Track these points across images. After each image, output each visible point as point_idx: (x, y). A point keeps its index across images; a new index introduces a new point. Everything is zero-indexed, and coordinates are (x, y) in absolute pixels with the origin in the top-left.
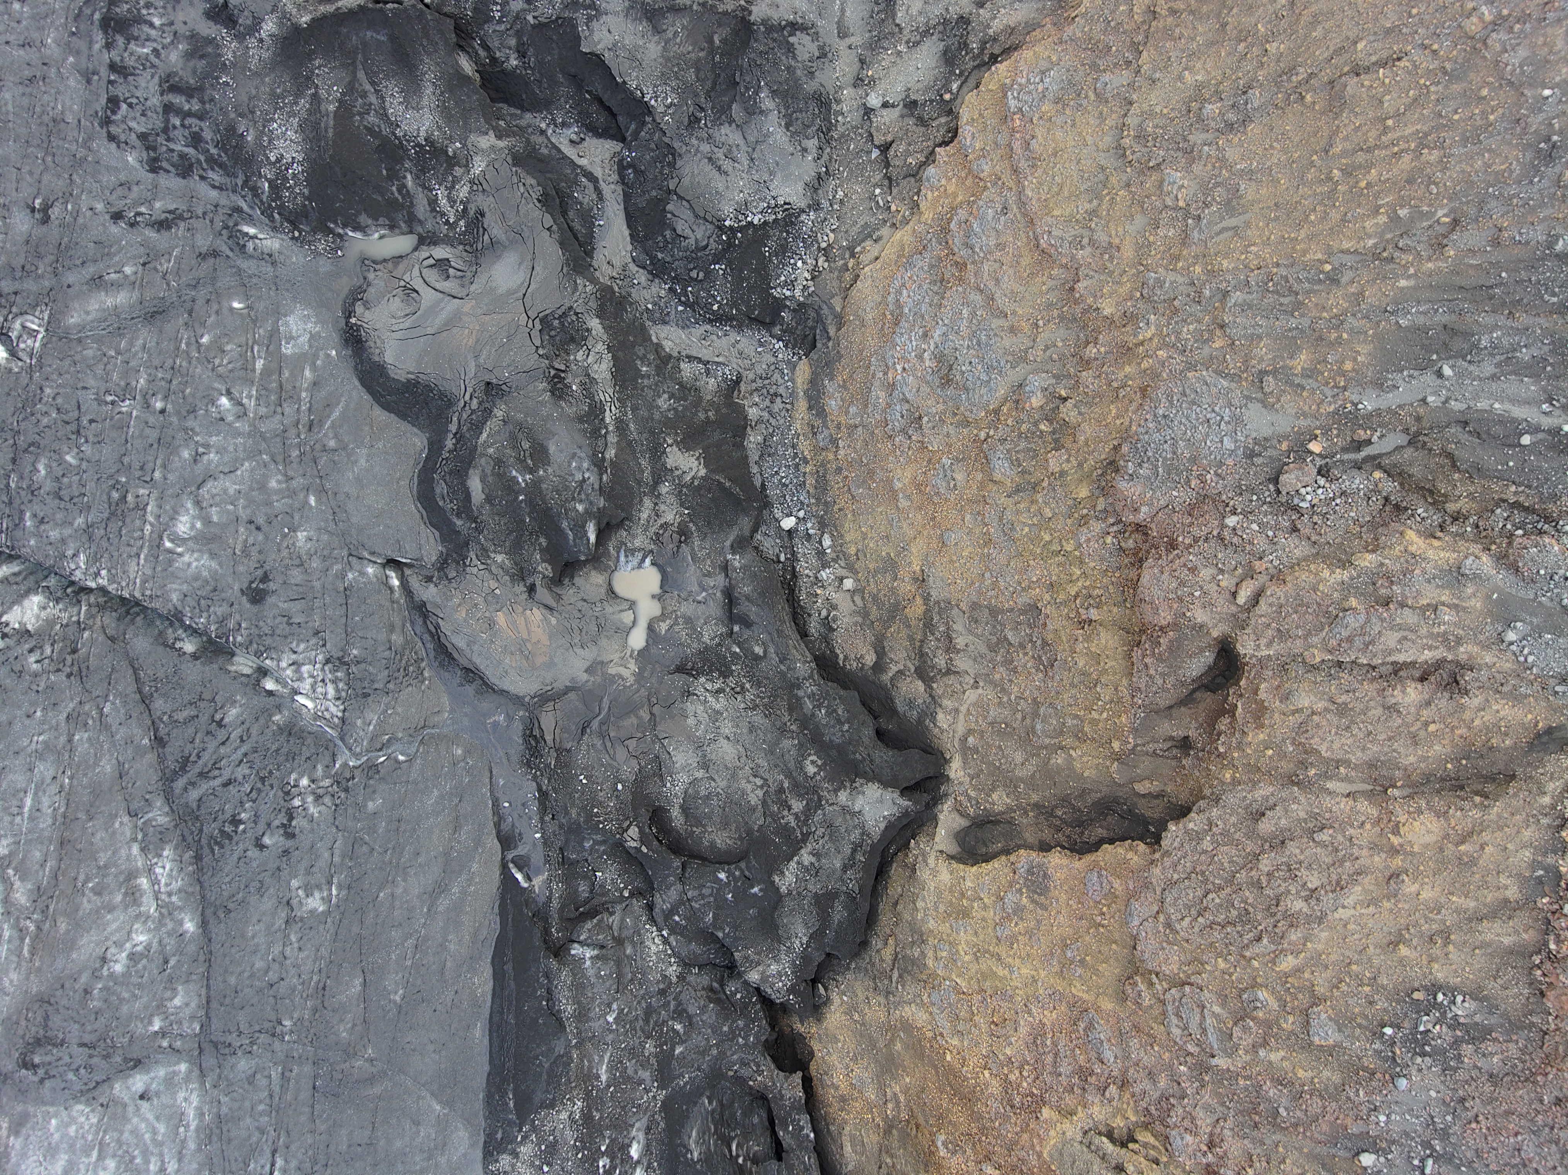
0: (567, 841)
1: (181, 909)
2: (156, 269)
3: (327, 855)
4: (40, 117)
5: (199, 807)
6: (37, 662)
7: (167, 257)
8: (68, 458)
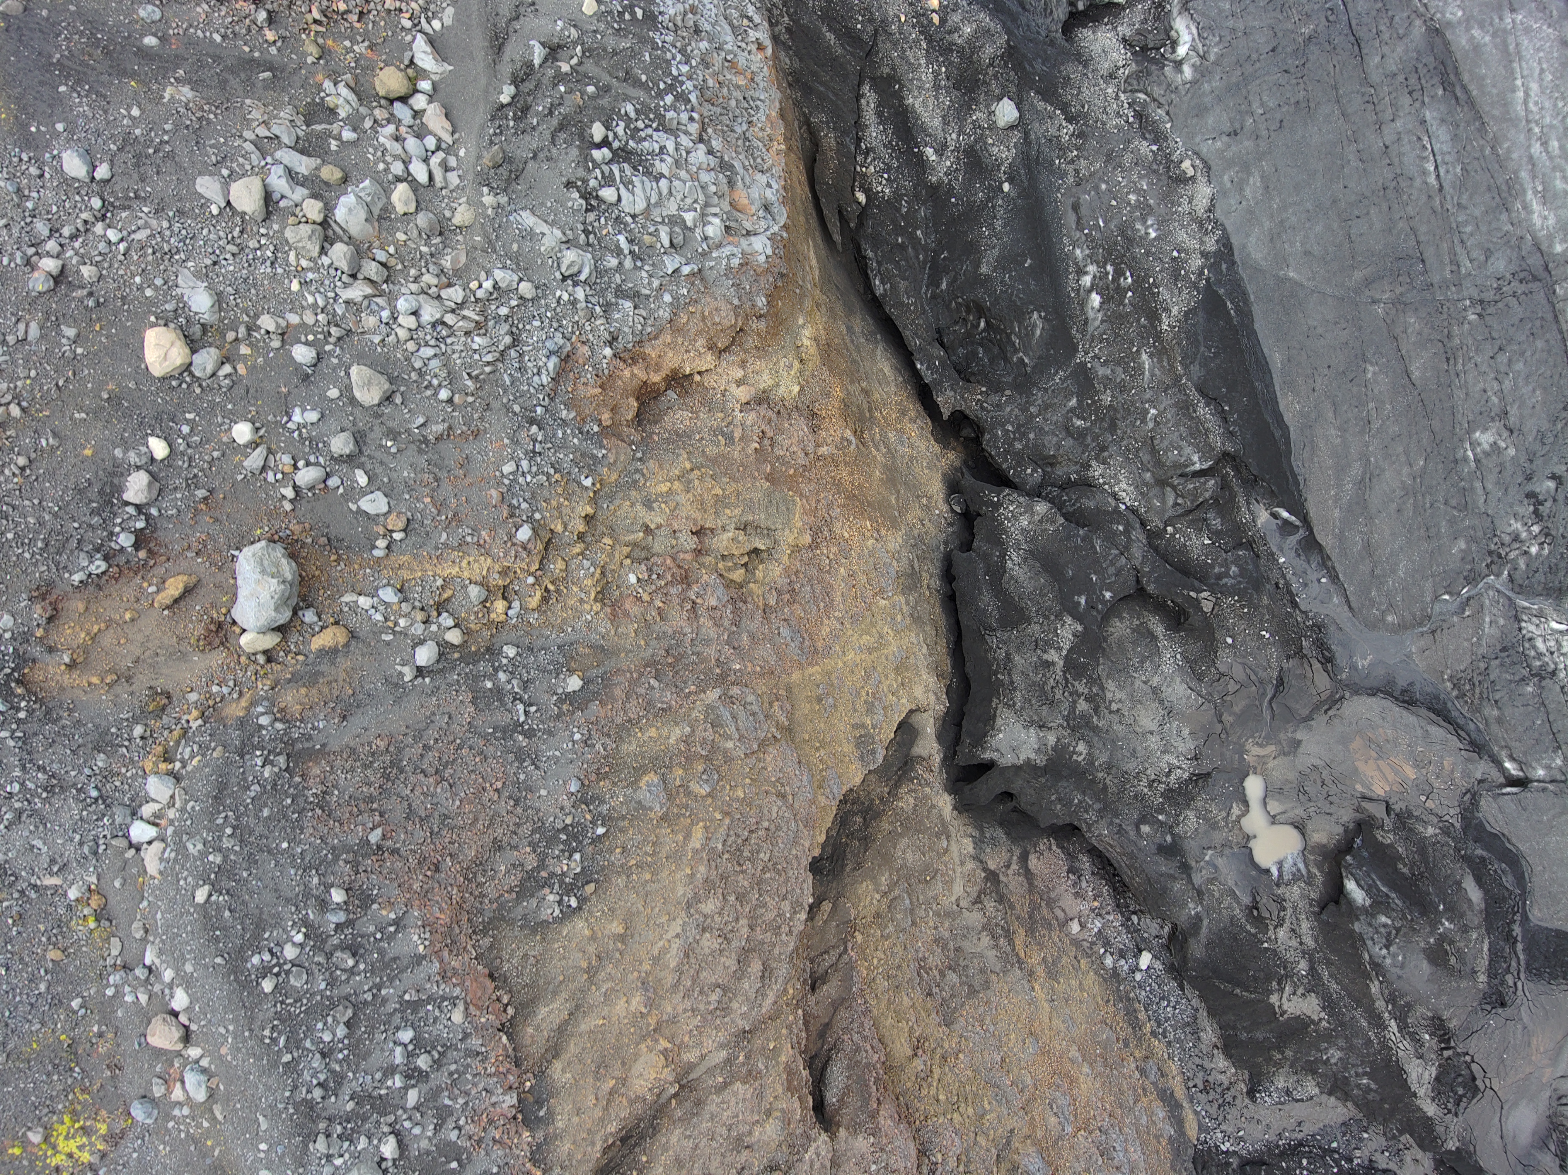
0: (1257, 566)
3: (1489, 486)
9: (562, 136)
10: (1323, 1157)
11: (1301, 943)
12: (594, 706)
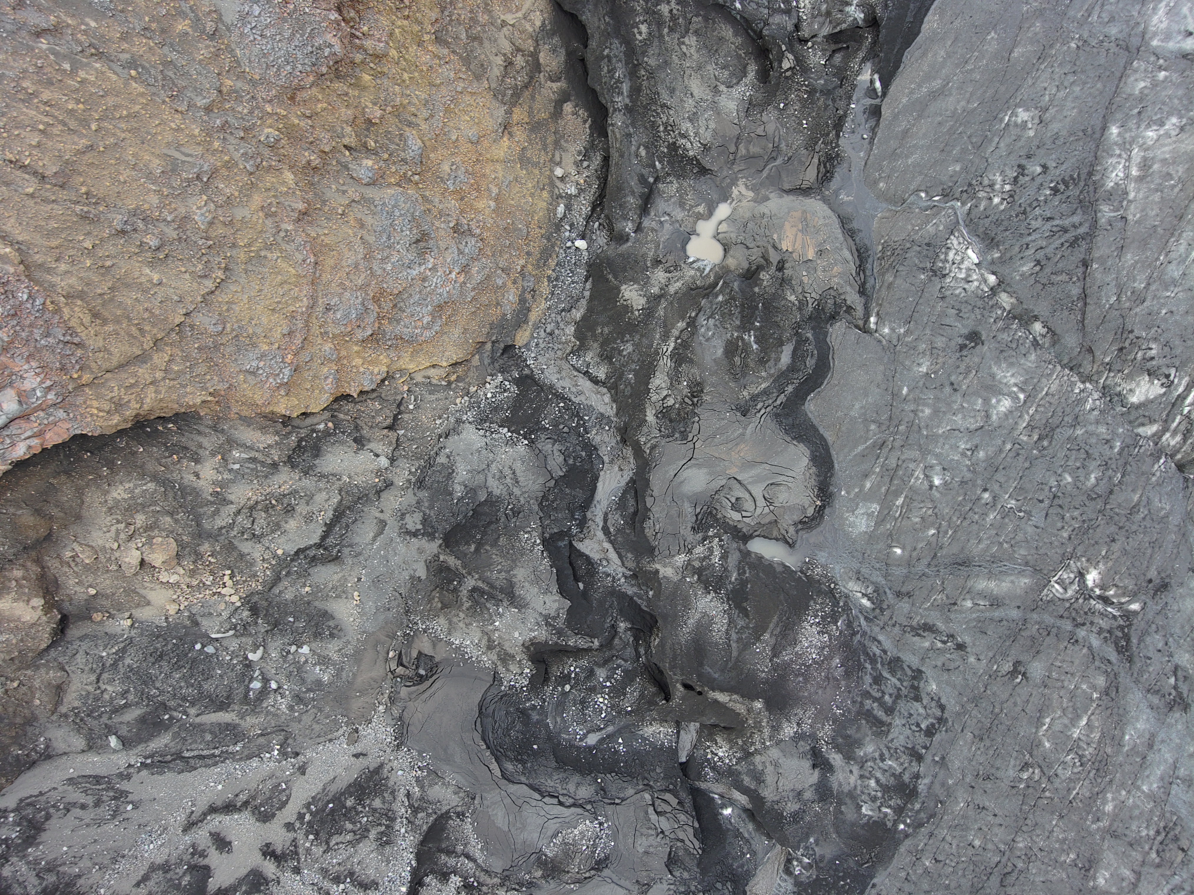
1: (1116, 143)
2: (948, 597)
3: (1002, 145)
4: (992, 746)
6: (1151, 349)
7: (936, 604)
8: (1069, 479)
10: (573, 414)
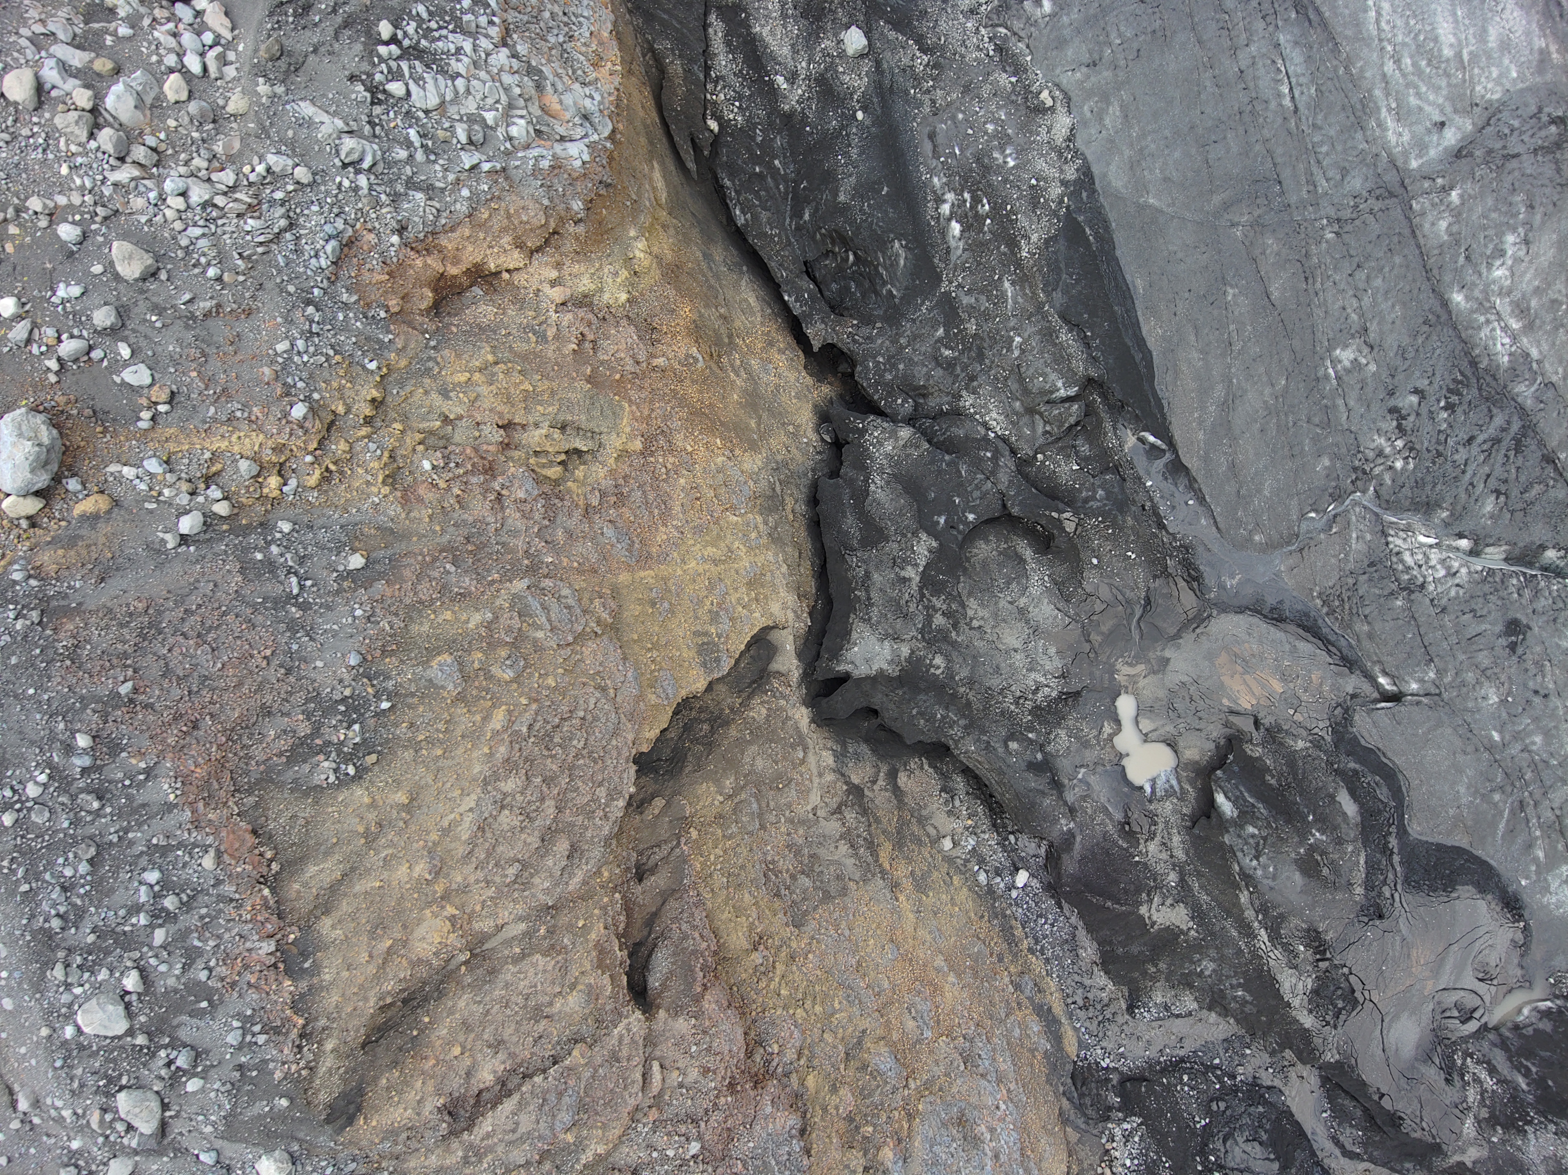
0: (1122, 489)
1: (1473, 311)
3: (1352, 403)
5: (1490, 411)
9: (347, 32)
10: (1205, 1074)
11: (1172, 856)
12: (380, 586)
